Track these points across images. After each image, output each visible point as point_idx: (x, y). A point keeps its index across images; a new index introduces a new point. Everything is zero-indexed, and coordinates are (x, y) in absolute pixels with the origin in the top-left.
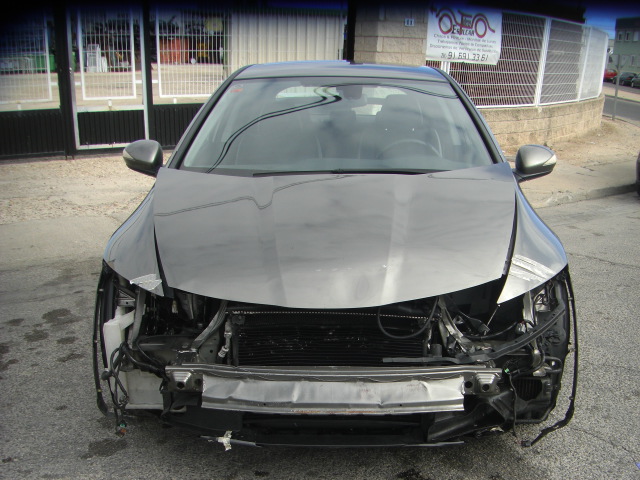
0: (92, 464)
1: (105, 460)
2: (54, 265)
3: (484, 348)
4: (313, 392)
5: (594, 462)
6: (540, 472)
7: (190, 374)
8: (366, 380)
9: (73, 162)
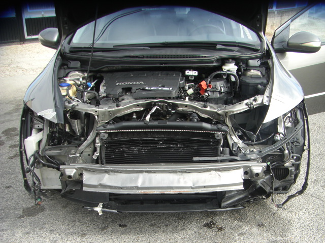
0: (23, 222)
1: (32, 219)
2: (10, 103)
3: (254, 150)
4: (150, 180)
5: (318, 215)
6: (287, 222)
7: (75, 171)
8: (183, 172)
9: (24, 45)
